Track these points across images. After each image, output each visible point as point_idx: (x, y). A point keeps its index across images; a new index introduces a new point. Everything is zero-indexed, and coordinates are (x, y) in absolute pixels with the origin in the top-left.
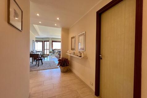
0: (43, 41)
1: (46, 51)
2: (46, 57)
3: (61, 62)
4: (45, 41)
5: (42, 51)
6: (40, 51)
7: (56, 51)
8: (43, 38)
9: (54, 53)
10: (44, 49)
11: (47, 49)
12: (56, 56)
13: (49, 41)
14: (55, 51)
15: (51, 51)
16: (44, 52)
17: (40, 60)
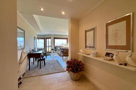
0: (45, 38)
1: (47, 48)
2: (48, 55)
3: (72, 67)
4: (46, 38)
5: (44, 48)
6: (42, 48)
7: (59, 48)
8: (44, 35)
9: (56, 50)
10: (46, 47)
11: (49, 47)
12: (58, 54)
13: (50, 38)
14: (57, 49)
15: (53, 48)
16: (46, 49)
17: (42, 60)
